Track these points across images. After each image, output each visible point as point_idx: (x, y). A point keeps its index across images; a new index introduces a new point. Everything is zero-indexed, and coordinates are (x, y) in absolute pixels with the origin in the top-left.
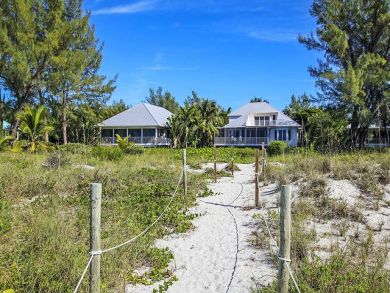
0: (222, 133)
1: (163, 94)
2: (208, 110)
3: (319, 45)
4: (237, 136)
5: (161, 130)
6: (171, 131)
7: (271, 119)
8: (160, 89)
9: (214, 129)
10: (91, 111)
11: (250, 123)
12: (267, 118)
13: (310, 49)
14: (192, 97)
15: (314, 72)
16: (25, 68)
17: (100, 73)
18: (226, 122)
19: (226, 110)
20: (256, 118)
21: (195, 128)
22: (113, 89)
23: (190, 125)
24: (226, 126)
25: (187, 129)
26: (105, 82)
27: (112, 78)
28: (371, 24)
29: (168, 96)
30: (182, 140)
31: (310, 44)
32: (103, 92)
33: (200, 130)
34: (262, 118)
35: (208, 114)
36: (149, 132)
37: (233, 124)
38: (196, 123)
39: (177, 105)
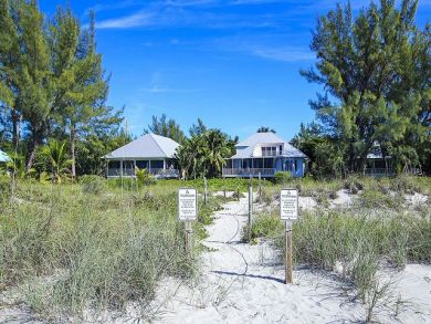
0: (230, 164)
1: (167, 121)
2: (215, 140)
3: (318, 78)
4: (245, 167)
5: (170, 161)
6: (180, 162)
7: (278, 150)
8: (164, 117)
9: (222, 160)
10: (100, 143)
11: (258, 154)
12: (274, 149)
13: (310, 81)
14: (198, 125)
15: (314, 106)
16: (45, 105)
17: (107, 104)
18: (234, 153)
19: (233, 139)
20: (263, 149)
21: (203, 159)
22: (121, 120)
23: (198, 156)
24: (233, 157)
25: (195, 160)
26: (113, 113)
27: (119, 109)
28: (363, 62)
29: (172, 124)
30: (190, 171)
31: (311, 77)
32: (111, 123)
33: (208, 161)
34: (269, 149)
35: (215, 145)
36: (157, 164)
37: (240, 155)
38: (204, 154)
39: (182, 133)
